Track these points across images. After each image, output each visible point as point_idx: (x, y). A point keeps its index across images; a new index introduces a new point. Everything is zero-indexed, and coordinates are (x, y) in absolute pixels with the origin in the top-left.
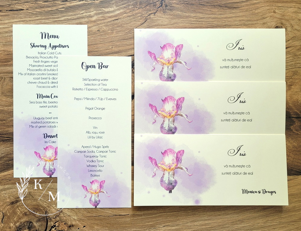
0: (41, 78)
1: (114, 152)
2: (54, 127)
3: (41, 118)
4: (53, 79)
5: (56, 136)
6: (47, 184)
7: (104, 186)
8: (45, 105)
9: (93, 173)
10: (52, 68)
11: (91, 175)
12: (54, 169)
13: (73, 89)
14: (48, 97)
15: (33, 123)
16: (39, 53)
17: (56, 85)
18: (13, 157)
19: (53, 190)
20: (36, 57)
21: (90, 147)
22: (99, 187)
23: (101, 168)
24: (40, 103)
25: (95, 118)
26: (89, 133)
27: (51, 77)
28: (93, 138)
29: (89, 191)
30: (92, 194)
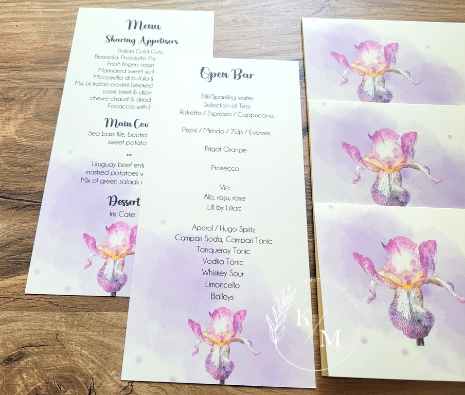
0: (117, 92)
1: (268, 242)
2: (134, 183)
3: (109, 165)
4: (141, 93)
5: (136, 203)
6: (102, 315)
7: (243, 324)
8: (120, 139)
9: (217, 291)
10: (142, 75)
11: (213, 294)
12: (125, 275)
13: (182, 112)
14: (129, 125)
15: (90, 173)
16: (120, 51)
17: (147, 104)
18: (33, 245)
19: (116, 330)
20: (114, 57)
21: (212, 229)
22: (231, 326)
23: (237, 280)
24: (110, 135)
25: (223, 169)
26: (212, 198)
27: (139, 90)
28: (219, 208)
29: (205, 337)
30: (212, 345)
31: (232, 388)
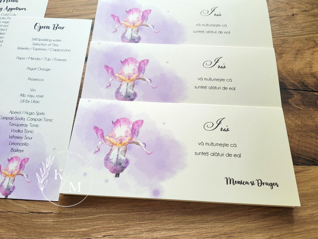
1: (50, 120)
7: (25, 165)
9: (15, 147)
10: (2, 28)
11: (12, 149)
13: (19, 48)
21: (20, 113)
22: (19, 167)
23: (27, 141)
25: (35, 80)
26: (24, 96)
28: (27, 102)
29: (3, 172)
30: (6, 177)
31: (11, 200)
